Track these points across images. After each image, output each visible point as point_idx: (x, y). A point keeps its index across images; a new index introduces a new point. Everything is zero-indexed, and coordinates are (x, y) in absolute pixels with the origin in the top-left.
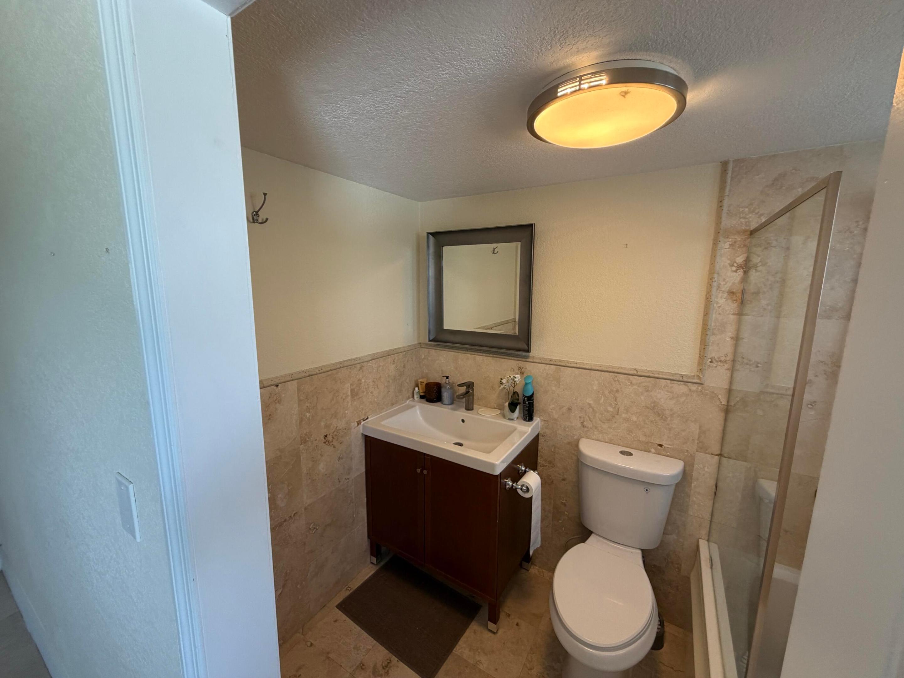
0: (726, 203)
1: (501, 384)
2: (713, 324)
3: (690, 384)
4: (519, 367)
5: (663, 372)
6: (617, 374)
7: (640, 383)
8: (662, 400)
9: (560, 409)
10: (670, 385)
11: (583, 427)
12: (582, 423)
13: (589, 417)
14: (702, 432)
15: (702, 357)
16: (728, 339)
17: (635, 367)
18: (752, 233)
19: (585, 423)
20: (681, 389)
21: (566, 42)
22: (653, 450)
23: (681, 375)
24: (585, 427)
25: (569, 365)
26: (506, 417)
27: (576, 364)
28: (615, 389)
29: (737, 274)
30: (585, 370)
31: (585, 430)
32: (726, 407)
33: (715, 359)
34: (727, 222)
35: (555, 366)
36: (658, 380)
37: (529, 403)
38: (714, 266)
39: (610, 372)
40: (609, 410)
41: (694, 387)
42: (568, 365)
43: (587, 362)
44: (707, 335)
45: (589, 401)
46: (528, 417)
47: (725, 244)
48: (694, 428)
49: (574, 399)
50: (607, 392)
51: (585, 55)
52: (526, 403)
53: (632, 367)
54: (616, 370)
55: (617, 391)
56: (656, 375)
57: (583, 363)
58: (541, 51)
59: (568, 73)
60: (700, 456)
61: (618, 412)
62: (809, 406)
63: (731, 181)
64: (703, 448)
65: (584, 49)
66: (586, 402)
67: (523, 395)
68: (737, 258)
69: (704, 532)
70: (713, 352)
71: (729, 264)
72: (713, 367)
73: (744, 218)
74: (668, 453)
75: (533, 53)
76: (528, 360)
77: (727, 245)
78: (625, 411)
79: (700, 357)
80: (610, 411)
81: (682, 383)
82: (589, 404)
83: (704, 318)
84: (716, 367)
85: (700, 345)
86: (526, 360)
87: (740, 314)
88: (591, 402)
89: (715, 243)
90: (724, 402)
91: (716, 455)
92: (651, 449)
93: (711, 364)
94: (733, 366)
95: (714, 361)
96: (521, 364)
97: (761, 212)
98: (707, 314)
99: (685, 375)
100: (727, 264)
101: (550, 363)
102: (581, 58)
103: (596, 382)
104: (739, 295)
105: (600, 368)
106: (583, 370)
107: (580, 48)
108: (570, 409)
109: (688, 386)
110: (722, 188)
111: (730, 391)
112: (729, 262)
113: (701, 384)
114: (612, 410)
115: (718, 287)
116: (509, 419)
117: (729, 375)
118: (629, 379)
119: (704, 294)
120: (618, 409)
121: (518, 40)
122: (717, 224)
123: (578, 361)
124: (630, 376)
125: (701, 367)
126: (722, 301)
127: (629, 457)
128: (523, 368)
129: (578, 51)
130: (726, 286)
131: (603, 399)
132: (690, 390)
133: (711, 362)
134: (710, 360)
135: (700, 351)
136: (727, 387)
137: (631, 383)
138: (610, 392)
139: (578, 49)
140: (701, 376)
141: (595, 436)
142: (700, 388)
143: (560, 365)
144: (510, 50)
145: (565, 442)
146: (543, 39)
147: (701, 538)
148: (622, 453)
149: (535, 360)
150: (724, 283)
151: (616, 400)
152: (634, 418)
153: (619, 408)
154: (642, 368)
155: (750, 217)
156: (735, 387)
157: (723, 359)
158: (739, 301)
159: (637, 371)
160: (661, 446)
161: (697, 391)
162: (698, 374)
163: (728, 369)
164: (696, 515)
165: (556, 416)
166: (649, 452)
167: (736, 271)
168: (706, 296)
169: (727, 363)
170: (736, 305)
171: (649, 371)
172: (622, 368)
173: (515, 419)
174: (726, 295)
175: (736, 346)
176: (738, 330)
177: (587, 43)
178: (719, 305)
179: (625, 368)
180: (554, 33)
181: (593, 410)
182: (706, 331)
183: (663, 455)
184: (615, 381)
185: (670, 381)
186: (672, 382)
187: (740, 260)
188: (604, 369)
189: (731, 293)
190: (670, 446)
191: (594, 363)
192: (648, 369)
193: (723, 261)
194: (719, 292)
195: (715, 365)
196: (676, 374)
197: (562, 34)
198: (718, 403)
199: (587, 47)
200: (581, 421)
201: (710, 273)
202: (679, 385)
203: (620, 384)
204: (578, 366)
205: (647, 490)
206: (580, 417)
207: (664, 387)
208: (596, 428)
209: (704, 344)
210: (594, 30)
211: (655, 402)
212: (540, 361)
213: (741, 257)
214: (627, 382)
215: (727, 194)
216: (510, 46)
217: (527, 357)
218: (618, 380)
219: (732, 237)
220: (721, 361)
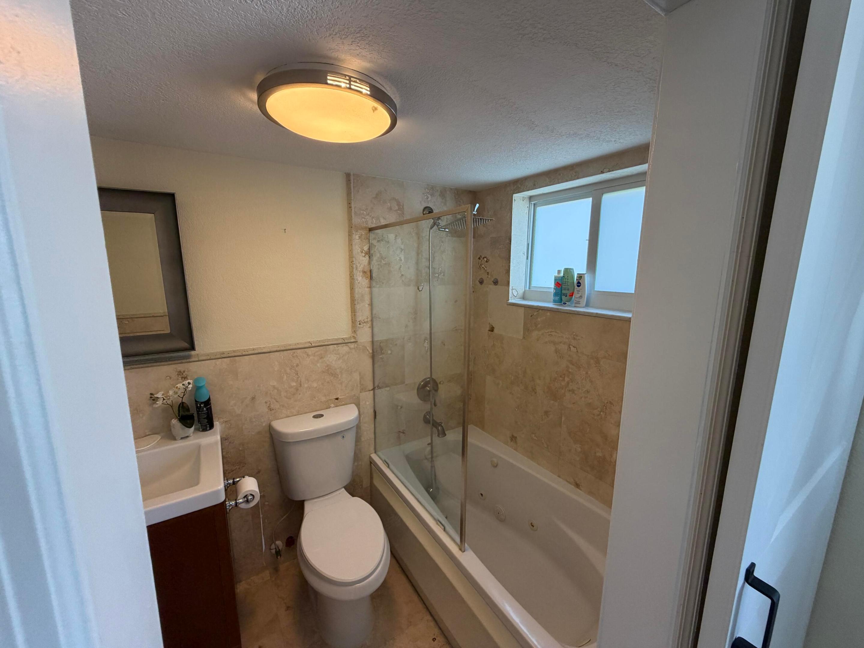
0: (353, 206)
1: (154, 400)
2: (357, 296)
3: (349, 344)
4: (179, 372)
5: (330, 339)
6: (294, 351)
7: (315, 353)
8: (334, 363)
9: (242, 402)
10: (337, 348)
11: (271, 410)
12: (269, 407)
13: (275, 399)
14: (361, 378)
15: (354, 321)
16: (367, 306)
17: (309, 340)
18: (371, 230)
19: (272, 406)
20: (344, 349)
21: (358, 43)
22: (332, 405)
23: (343, 338)
24: (273, 410)
25: (247, 353)
26: (177, 438)
27: (253, 350)
28: (295, 365)
29: (366, 259)
30: (263, 354)
31: (273, 413)
32: (372, 354)
33: (362, 322)
34: (356, 220)
35: (229, 359)
36: (327, 347)
37: (207, 409)
38: (352, 252)
39: (289, 350)
40: (292, 385)
41: (352, 346)
42: (244, 353)
43: (264, 346)
44: (355, 304)
45: (274, 383)
46: (208, 426)
47: (356, 236)
48: (356, 376)
49: (257, 386)
50: (288, 370)
51: (357, 61)
52: (203, 410)
53: (306, 341)
54: (294, 347)
55: (297, 365)
56: (326, 343)
57: (260, 348)
58: (335, 35)
59: (333, 64)
60: (363, 395)
61: (301, 385)
62: (409, 341)
63: (353, 189)
64: (363, 389)
65: (363, 56)
66: (270, 385)
67: (196, 401)
68: (364, 247)
69: (372, 449)
70: (360, 318)
71: (360, 251)
72: (361, 327)
73: (365, 218)
74: (343, 403)
75: (327, 31)
76: (191, 360)
77: (357, 237)
78: (307, 382)
79: (352, 322)
80: (294, 386)
81: (344, 345)
82: (274, 387)
83: (351, 292)
84: (363, 327)
85: (351, 312)
86: (188, 360)
87: (370, 287)
88: (275, 384)
89: (350, 235)
90: (371, 351)
91: (371, 390)
92: (331, 404)
93: (360, 325)
94: (372, 324)
95: (361, 324)
96: (181, 367)
97: (372, 216)
98: (352, 289)
99: (345, 338)
100: (359, 251)
101: (223, 356)
102: (354, 60)
103: (276, 363)
104: (369, 273)
105: (278, 349)
106: (261, 355)
107: (361, 54)
108: (253, 398)
109: (348, 346)
110: (349, 194)
111: (373, 342)
112: (360, 249)
113: (357, 342)
114: (295, 384)
115: (357, 268)
116: (182, 438)
117: (371, 331)
118: (306, 352)
119: (348, 273)
120: (301, 382)
121: (329, 13)
122: (349, 220)
123: (254, 347)
124: (306, 349)
125: (355, 330)
126: (360, 279)
127: (322, 418)
128: (184, 372)
129: (358, 55)
130: (361, 267)
131: (285, 377)
132: (350, 348)
133: (360, 324)
134: (359, 323)
135: (352, 317)
136: (371, 340)
137: (308, 355)
138: (291, 369)
139: (360, 53)
140: (356, 336)
141: (283, 414)
142: (356, 345)
143: (233, 356)
144: (313, 14)
145: (253, 433)
146: (348, 28)
147: (371, 454)
148: (315, 417)
149: (201, 358)
150: (359, 265)
151: (297, 374)
152: (315, 385)
153: (301, 380)
154: (314, 340)
155: (367, 218)
156: (376, 339)
157: (366, 320)
158: (369, 278)
159: (311, 343)
160: (337, 399)
161: (354, 348)
162: (353, 335)
163: (369, 327)
164: (366, 439)
165: (238, 412)
166: (329, 408)
167: (365, 256)
168: (350, 275)
169: (368, 323)
170: (368, 280)
171: (319, 341)
172: (298, 344)
173: (192, 435)
174: (361, 274)
175: (372, 310)
176: (371, 299)
177: (370, 54)
178: (358, 281)
179: (301, 343)
180: (359, 31)
181: (278, 390)
182: (354, 302)
183: (340, 406)
184: (293, 357)
185: (336, 345)
186: (338, 345)
187: (366, 248)
188: (282, 349)
189: (364, 272)
190: (343, 397)
191: (271, 345)
192: (318, 340)
193: (357, 249)
194: (357, 272)
195: (362, 326)
196: (339, 339)
197: (363, 35)
198: (368, 353)
199: (366, 57)
200: (268, 406)
201: (350, 258)
202: (343, 346)
203: (299, 359)
204: (256, 352)
205: (343, 437)
206: (266, 403)
207: (333, 351)
208: (283, 406)
209: (353, 311)
210: (383, 49)
211: (328, 366)
212: (209, 358)
213: (366, 246)
214: (304, 355)
215: (352, 199)
216: (317, 12)
217: (189, 357)
218: (296, 356)
219: (359, 231)
220: (365, 322)
